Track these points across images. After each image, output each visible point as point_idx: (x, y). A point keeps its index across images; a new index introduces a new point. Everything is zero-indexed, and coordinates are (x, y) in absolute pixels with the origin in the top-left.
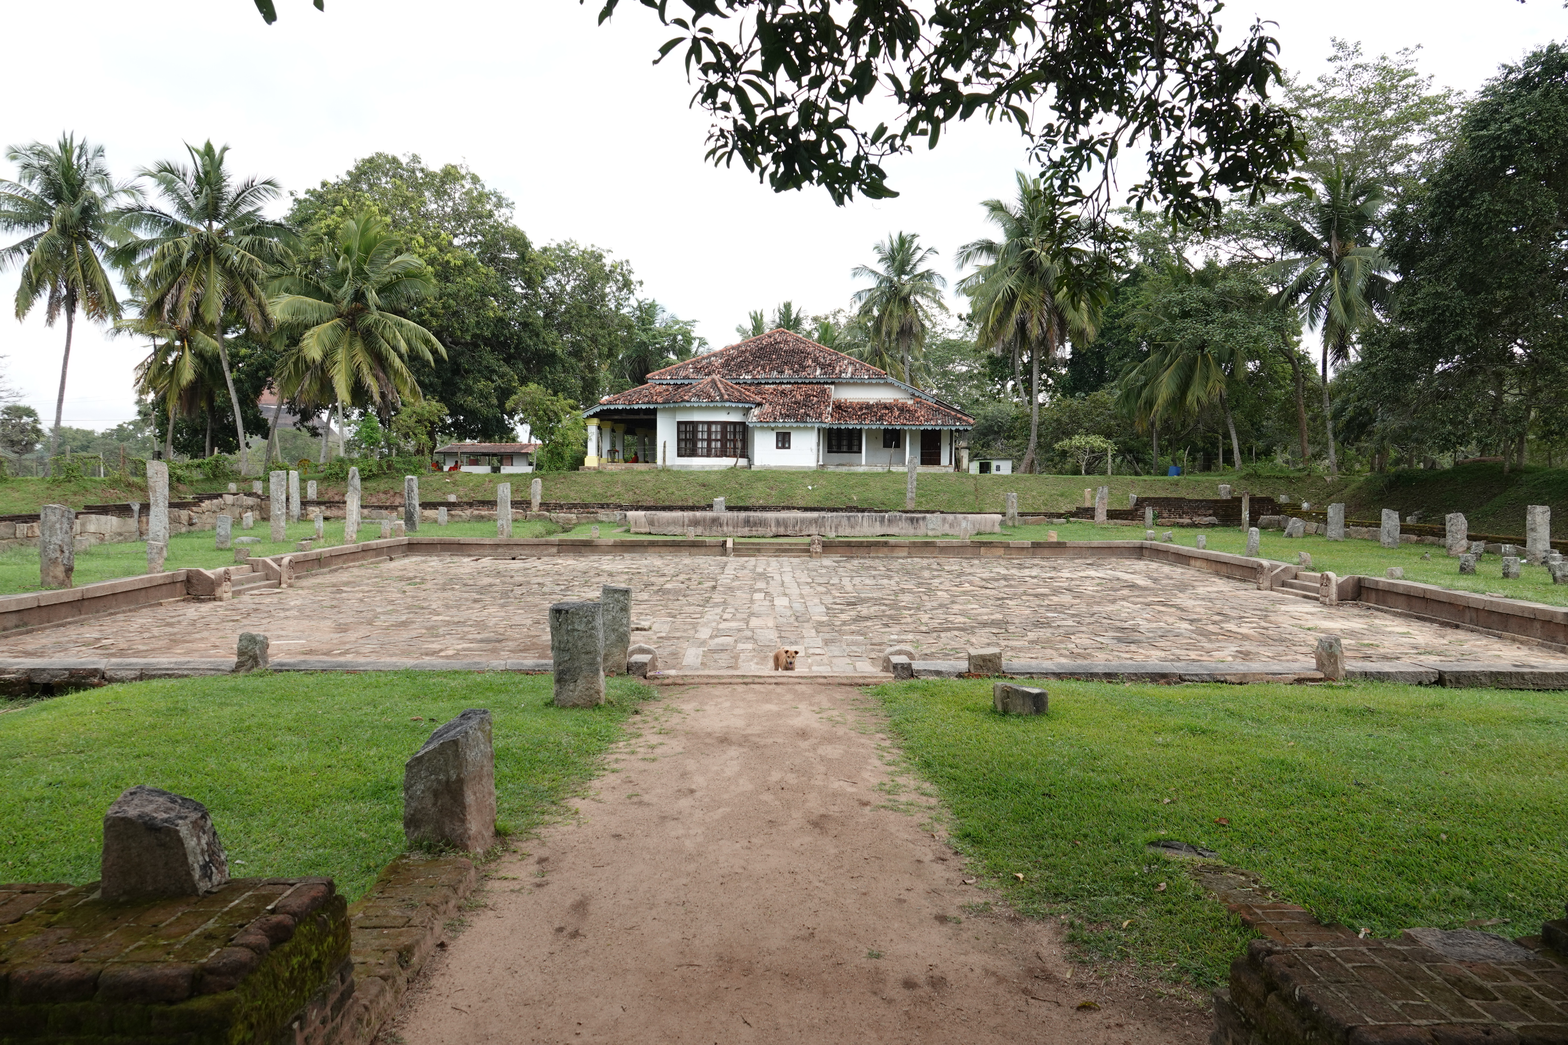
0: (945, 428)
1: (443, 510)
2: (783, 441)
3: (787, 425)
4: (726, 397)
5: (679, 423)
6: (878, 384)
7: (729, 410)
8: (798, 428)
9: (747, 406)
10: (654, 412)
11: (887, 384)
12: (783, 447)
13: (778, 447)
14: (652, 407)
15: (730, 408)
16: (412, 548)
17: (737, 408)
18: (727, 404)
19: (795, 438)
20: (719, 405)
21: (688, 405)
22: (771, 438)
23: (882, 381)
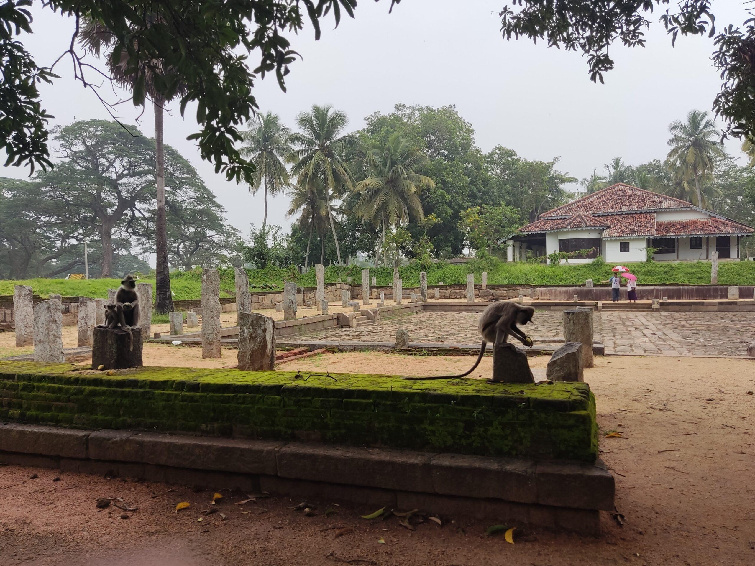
0: (734, 235)
1: (437, 289)
2: (625, 247)
3: (627, 238)
4: (588, 224)
5: (560, 241)
6: (686, 211)
7: (590, 232)
8: (634, 240)
9: (601, 228)
10: (545, 235)
11: (692, 211)
12: (625, 251)
13: (621, 251)
14: (544, 232)
15: (591, 230)
16: (426, 307)
17: (595, 230)
18: (589, 228)
19: (632, 245)
20: (584, 229)
21: (565, 230)
22: (617, 246)
23: (689, 209)
